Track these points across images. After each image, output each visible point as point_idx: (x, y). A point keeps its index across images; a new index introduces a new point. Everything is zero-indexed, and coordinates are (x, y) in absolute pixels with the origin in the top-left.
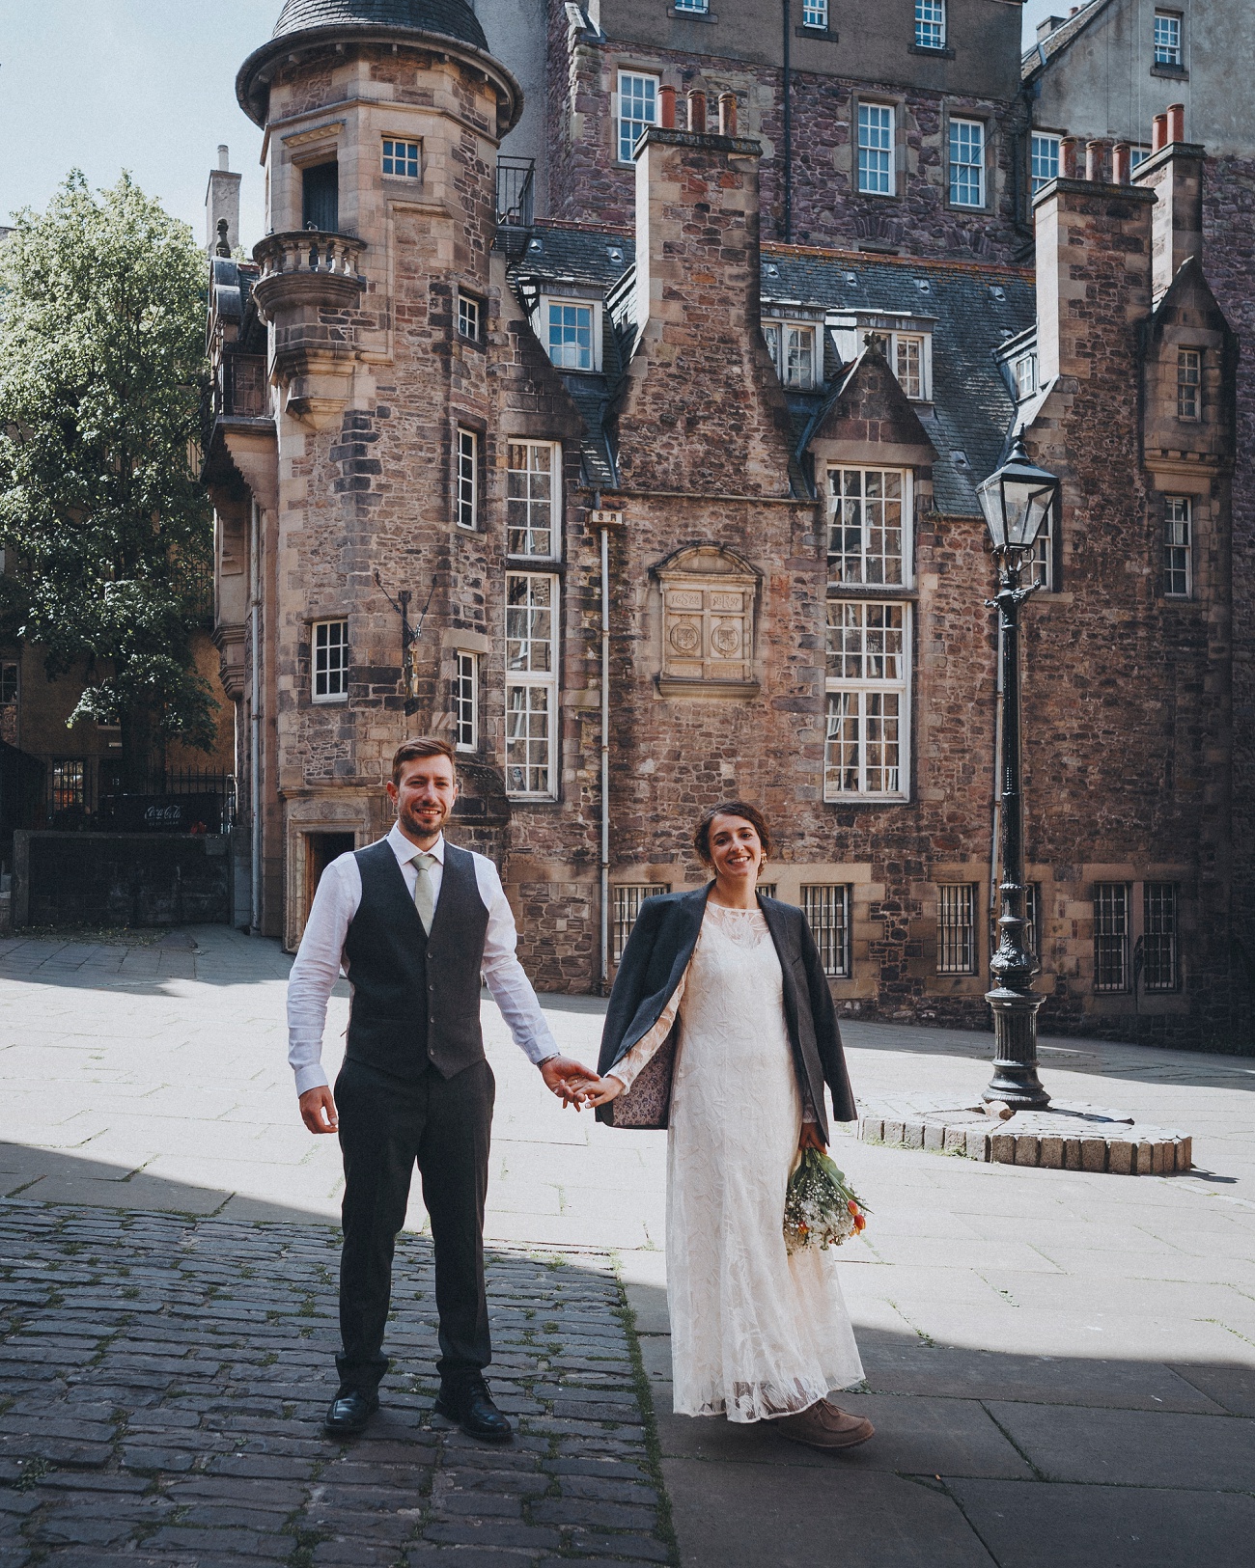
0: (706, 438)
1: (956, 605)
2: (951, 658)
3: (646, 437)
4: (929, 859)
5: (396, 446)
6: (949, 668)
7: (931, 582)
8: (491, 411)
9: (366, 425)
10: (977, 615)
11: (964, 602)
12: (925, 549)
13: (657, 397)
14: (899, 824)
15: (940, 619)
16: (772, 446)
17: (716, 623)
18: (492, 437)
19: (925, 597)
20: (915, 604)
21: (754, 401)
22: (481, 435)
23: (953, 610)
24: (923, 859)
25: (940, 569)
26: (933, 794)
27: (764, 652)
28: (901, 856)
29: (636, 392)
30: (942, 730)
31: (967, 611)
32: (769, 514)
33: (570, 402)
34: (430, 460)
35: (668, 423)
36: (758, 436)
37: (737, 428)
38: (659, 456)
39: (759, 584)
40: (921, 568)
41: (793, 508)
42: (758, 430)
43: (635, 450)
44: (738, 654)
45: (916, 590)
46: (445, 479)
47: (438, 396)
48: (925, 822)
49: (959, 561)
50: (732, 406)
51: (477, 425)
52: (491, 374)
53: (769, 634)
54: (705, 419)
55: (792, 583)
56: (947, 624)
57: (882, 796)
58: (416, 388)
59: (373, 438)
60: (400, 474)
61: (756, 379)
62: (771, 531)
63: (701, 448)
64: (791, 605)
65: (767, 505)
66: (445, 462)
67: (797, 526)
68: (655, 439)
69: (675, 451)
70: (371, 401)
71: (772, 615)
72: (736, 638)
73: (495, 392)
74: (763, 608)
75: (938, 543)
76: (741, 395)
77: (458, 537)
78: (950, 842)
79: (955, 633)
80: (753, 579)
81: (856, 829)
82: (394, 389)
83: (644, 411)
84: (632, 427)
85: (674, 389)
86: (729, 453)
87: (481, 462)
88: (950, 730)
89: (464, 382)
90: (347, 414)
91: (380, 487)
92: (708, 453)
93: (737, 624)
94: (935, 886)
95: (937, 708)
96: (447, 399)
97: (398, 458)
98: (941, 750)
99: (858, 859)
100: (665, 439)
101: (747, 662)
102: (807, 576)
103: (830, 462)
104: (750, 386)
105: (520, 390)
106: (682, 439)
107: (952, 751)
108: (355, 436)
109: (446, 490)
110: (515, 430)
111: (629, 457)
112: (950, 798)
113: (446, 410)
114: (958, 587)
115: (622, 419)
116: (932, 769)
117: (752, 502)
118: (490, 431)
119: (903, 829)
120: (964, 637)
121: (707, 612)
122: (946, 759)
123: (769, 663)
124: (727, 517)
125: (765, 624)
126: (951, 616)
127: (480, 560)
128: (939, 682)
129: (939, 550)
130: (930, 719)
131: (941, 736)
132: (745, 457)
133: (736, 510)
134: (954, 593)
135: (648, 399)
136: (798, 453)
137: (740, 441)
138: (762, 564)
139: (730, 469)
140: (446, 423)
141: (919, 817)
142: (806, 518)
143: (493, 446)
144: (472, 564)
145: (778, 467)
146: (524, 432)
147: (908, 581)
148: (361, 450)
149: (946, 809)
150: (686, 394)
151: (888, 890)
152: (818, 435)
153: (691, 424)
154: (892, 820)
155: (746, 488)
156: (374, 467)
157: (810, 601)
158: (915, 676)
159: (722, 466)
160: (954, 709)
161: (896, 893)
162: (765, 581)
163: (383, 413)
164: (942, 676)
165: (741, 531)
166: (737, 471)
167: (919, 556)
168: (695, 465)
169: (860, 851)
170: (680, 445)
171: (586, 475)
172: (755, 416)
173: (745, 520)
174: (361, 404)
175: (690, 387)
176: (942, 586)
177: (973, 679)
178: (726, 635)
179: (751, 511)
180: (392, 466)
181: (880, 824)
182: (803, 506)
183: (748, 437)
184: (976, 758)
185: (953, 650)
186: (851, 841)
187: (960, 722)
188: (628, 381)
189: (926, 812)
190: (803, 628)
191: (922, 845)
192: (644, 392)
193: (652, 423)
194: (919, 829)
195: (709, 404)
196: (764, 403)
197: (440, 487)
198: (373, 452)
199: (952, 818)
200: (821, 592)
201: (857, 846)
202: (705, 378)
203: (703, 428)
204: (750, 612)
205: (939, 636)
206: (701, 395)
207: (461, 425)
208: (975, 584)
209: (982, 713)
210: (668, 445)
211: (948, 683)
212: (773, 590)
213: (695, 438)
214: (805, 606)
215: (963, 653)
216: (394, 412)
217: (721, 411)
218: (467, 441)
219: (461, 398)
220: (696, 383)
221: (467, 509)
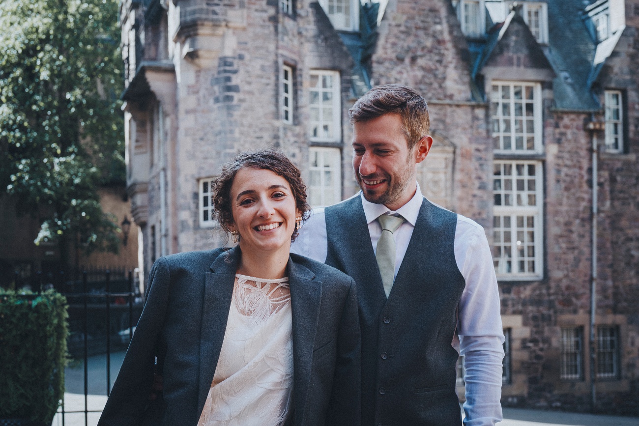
0: (423, 68)
1: (568, 163)
2: (566, 194)
3: (388, 68)
4: (555, 312)
5: (250, 76)
6: (565, 200)
7: (553, 149)
8: (300, 54)
9: (231, 64)
10: (581, 168)
11: (572, 160)
12: (549, 130)
13: (394, 44)
14: (537, 292)
15: (559, 171)
16: (460, 71)
17: (430, 176)
18: (301, 70)
19: (550, 159)
20: (544, 163)
21: (449, 45)
22: (294, 69)
23: (566, 166)
24: (551, 312)
25: (559, 141)
26: (557, 274)
27: (459, 192)
28: (539, 311)
29: (381, 42)
30: (561, 236)
31: (574, 166)
32: (460, 111)
33: (345, 48)
34: (268, 84)
35: (400, 60)
36: (452, 66)
37: (440, 62)
38: (396, 79)
39: (454, 152)
40: (547, 141)
41: (473, 107)
42: (451, 62)
43: (381, 76)
44: (443, 194)
45: (544, 154)
46: (277, 95)
47: (272, 47)
48: (552, 291)
49: (569, 136)
50: (436, 49)
51: (292, 63)
52: (300, 34)
53: (461, 182)
54: (422, 56)
55: (473, 151)
56: (563, 174)
57: (526, 276)
58: (259, 43)
59: (235, 72)
60: (251, 93)
61: (451, 32)
62: (460, 121)
63: (419, 74)
64: (473, 165)
65: (458, 106)
66: (277, 85)
67: (475, 118)
68: (392, 69)
69: (405, 75)
70: (234, 51)
71: (462, 170)
72: (442, 184)
73: (302, 43)
74: (458, 167)
75: (557, 126)
76: (440, 42)
77: (285, 129)
78: (567, 302)
79: (568, 179)
80: (451, 149)
81: (513, 296)
82: (246, 43)
83: (386, 53)
84: (380, 62)
85: (404, 40)
86: (435, 76)
87: (295, 84)
88: (566, 237)
89: (286, 38)
90: (221, 59)
91: (241, 101)
92: (424, 77)
93: (442, 176)
94: (558, 329)
95: (558, 223)
96: (277, 48)
97: (249, 83)
98: (561, 248)
99: (515, 313)
100: (399, 68)
101: (448, 199)
102: (482, 147)
103: (494, 80)
104: (446, 36)
105: (316, 42)
106: (409, 68)
107: (568, 249)
108: (225, 71)
109: (277, 101)
110: (314, 65)
111: (378, 79)
112: (566, 276)
113: (277, 55)
114: (569, 152)
115: (374, 58)
116: (556, 259)
117: (450, 105)
118: (299, 66)
119: (540, 295)
120: (572, 182)
121: (425, 170)
122: (564, 253)
123: (461, 199)
124: (436, 114)
125: (458, 176)
126: (565, 170)
127: (296, 142)
128: (559, 208)
129: (558, 131)
130: (554, 230)
131: (561, 240)
132: (444, 79)
133: (440, 109)
134: (566, 155)
135: (389, 46)
136: (473, 75)
137: (441, 69)
138: (456, 141)
139: (436, 85)
140: (276, 62)
141: (549, 288)
142: (480, 113)
143: (301, 76)
144: (292, 145)
145: (464, 83)
146: (318, 66)
147: (539, 149)
148: (228, 79)
149: (565, 283)
150: (410, 42)
151: (532, 332)
152: (487, 64)
153: (414, 59)
154: (534, 290)
155: (446, 96)
156: (236, 89)
157: (482, 162)
158: (545, 205)
159: (431, 84)
160: (568, 224)
161: (537, 332)
162: (458, 151)
163: (241, 57)
164: (561, 204)
165: (443, 121)
166: (441, 87)
167: (546, 134)
168: (416, 83)
169: (515, 308)
170: (407, 72)
171: (354, 91)
172: (450, 54)
173: (445, 115)
174: (228, 53)
175: (412, 38)
176: (560, 151)
177: (578, 206)
178: (436, 183)
179: (449, 109)
180: (247, 88)
181: (527, 292)
182: (478, 106)
183: (446, 67)
184: (581, 253)
185: (567, 189)
186: (510, 303)
187: (571, 231)
188: (377, 35)
189: (553, 284)
190: (479, 178)
191: (551, 305)
192: (386, 42)
193: (391, 60)
194: (549, 295)
195: (423, 48)
196: (455, 46)
197: (273, 100)
198: (236, 80)
199: (568, 288)
200: (490, 156)
201: (513, 305)
202: (421, 33)
203: (421, 62)
204: (450, 169)
205: (558, 181)
206: (419, 43)
207: (286, 64)
208: (579, 151)
209: (583, 226)
210: (400, 73)
211: (564, 208)
212: (463, 156)
213: (416, 68)
214: (481, 165)
215: (573, 191)
216: (247, 56)
217: (430, 51)
218: (286, 72)
219: (285, 48)
220: (416, 36)
221: (287, 112)
